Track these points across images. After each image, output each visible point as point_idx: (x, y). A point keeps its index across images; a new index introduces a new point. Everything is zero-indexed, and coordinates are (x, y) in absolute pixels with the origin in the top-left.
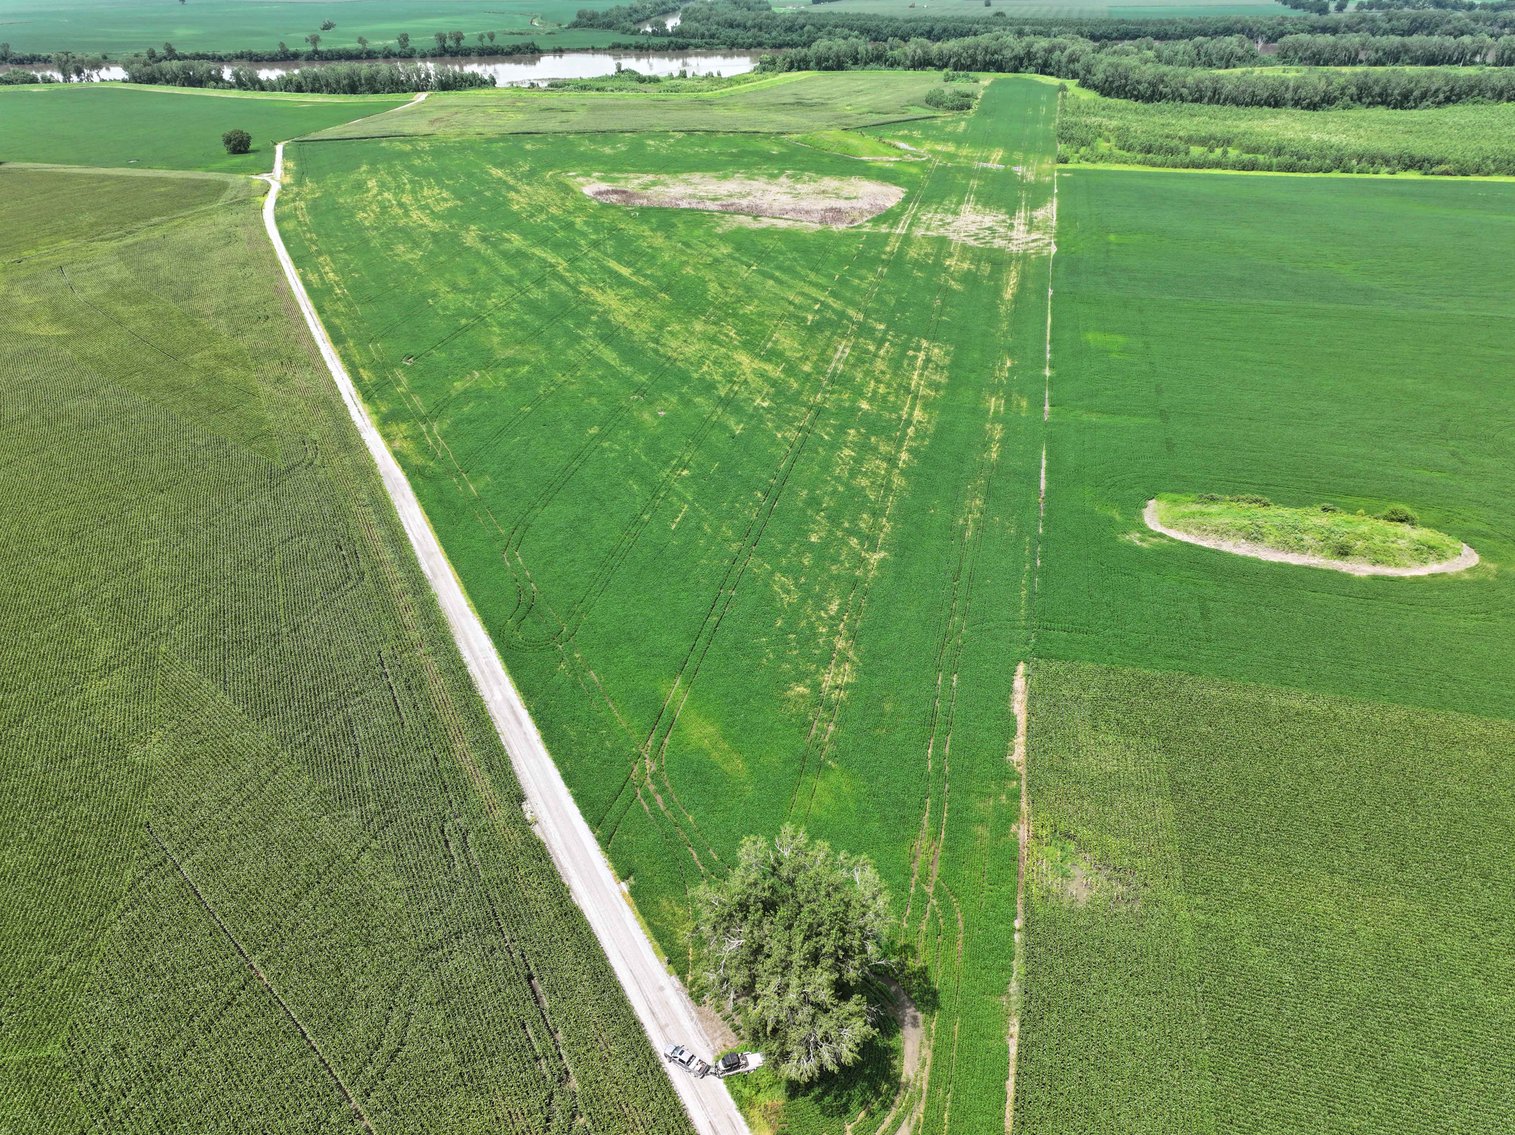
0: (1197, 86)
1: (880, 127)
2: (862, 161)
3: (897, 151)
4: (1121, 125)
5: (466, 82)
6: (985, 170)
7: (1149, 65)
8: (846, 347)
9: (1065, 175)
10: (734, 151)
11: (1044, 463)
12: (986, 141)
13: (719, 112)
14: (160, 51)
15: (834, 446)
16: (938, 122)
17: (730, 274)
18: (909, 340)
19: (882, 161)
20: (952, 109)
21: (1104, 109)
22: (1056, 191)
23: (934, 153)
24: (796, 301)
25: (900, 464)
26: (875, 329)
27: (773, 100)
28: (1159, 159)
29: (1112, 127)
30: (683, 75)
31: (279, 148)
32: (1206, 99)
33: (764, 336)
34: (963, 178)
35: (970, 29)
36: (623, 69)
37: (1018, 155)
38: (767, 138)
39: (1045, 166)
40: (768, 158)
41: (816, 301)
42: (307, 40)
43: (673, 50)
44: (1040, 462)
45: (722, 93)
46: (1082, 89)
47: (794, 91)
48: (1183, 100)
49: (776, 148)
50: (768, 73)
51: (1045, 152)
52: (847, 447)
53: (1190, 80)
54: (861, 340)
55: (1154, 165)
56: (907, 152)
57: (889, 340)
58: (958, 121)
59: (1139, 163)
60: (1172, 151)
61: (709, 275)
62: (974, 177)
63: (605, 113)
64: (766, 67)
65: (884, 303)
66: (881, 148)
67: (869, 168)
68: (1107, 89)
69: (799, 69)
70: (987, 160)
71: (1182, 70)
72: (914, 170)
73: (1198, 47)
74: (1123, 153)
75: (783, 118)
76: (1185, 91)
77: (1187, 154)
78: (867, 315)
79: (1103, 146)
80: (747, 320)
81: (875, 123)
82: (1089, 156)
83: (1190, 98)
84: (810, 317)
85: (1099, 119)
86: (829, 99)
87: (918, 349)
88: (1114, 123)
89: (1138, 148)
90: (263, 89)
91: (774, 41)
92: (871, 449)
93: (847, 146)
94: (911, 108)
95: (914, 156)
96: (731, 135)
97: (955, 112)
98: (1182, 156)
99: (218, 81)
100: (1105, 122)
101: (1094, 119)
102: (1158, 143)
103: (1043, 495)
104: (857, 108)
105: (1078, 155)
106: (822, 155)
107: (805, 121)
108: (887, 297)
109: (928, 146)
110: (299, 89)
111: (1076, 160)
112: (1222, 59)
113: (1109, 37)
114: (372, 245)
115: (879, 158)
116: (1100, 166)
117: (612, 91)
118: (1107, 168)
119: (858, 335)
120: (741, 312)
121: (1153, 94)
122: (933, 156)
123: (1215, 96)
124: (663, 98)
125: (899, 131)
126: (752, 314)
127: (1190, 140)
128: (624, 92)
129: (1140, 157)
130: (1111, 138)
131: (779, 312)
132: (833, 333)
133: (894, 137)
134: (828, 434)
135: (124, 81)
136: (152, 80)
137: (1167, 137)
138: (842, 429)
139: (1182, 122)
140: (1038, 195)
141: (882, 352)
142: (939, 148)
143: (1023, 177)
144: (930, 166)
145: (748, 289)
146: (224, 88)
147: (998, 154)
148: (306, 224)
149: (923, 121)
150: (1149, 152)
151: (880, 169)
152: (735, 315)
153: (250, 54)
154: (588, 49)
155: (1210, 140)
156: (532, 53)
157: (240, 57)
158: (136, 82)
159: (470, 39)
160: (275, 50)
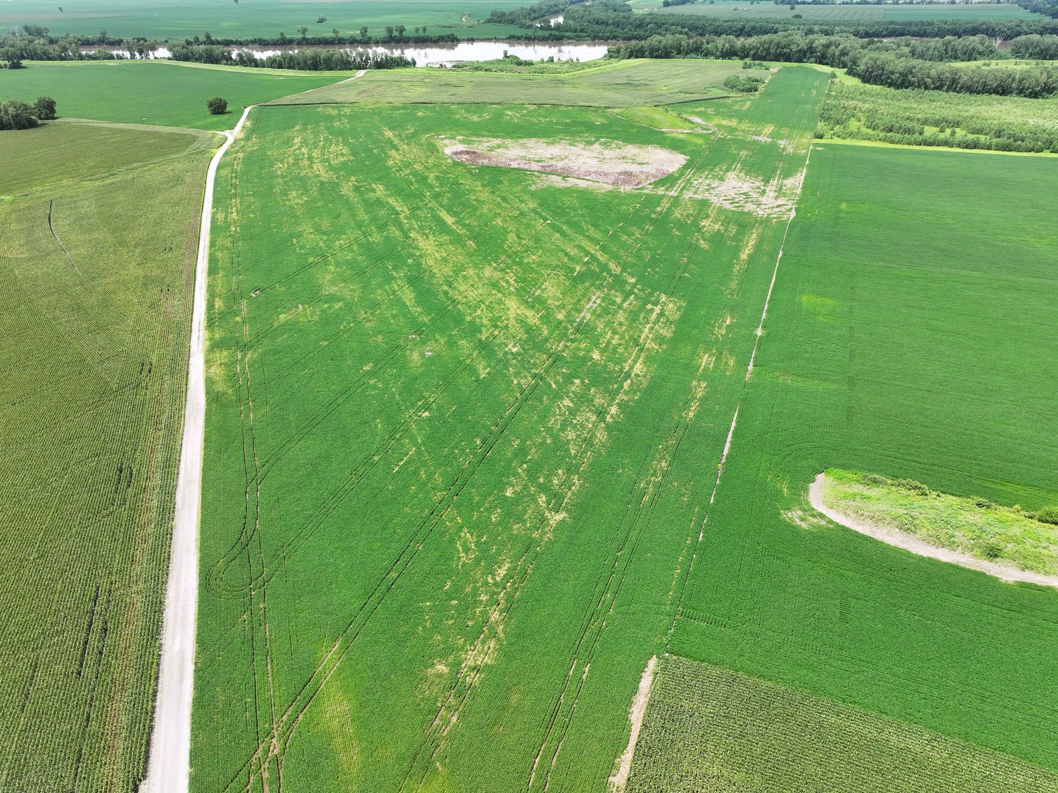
0: (939, 77)
1: (680, 105)
2: (663, 133)
3: (691, 125)
4: (871, 108)
5: (394, 63)
6: (755, 142)
7: (902, 59)
8: (598, 297)
9: (818, 148)
10: (567, 121)
11: (734, 424)
12: (759, 116)
13: (568, 89)
14: (202, 38)
15: (558, 396)
16: (730, 101)
17: (529, 226)
18: (651, 293)
19: (677, 132)
20: (743, 91)
21: (861, 94)
22: (807, 162)
23: (719, 126)
24: (572, 254)
25: (608, 419)
26: (626, 282)
27: (610, 81)
28: (898, 136)
29: (864, 109)
30: (551, 60)
31: (247, 111)
32: (946, 87)
33: (536, 285)
34: (736, 149)
35: (773, 28)
36: (508, 55)
37: (785, 131)
38: (595, 111)
39: (804, 140)
40: (591, 127)
41: (587, 253)
42: (298, 30)
43: (552, 40)
44: (729, 426)
45: (574, 75)
46: (848, 76)
47: (627, 74)
48: (926, 87)
49: (600, 120)
50: (613, 60)
51: (806, 129)
52: (568, 397)
53: (933, 72)
54: (613, 291)
55: (892, 142)
56: (698, 125)
57: (634, 293)
58: (745, 101)
59: (880, 140)
60: (908, 131)
61: (511, 226)
62: (744, 148)
63: (484, 88)
64: (612, 55)
65: (640, 257)
66: (679, 122)
67: (665, 138)
68: (867, 78)
69: (637, 57)
70: (759, 134)
71: (928, 63)
72: (699, 141)
74: (870, 131)
75: (612, 95)
76: (928, 80)
77: (921, 134)
78: (624, 270)
79: (853, 125)
80: (528, 268)
81: (681, 101)
82: (841, 133)
83: (932, 86)
84: (578, 269)
85: (855, 102)
86: (652, 81)
88: (867, 106)
89: (882, 127)
90: (256, 66)
91: (625, 35)
92: (587, 401)
93: (653, 120)
94: (712, 89)
95: (703, 129)
96: (570, 108)
97: (745, 93)
98: (917, 135)
99: (228, 60)
100: (860, 104)
101: (851, 102)
102: (898, 125)
103: (724, 461)
104: (671, 89)
105: (832, 132)
106: (633, 127)
107: (628, 98)
108: (644, 253)
109: (716, 121)
110: (280, 67)
111: (829, 136)
112: (965, 53)
113: (878, 35)
114: (275, 190)
115: (675, 130)
116: (849, 142)
117: (496, 71)
118: (852, 144)
119: (611, 287)
120: (526, 261)
121: (903, 82)
122: (718, 130)
123: (953, 85)
124: (531, 77)
125: (697, 107)
126: (534, 263)
127: (926, 122)
128: (504, 73)
129: (882, 135)
130: (862, 118)
131: (555, 263)
132: (591, 285)
133: (692, 113)
134: (557, 383)
135: (169, 59)
136: (186, 59)
137: (907, 119)
138: (569, 379)
139: (921, 106)
140: (791, 165)
141: (626, 305)
142: (724, 123)
143: (784, 149)
144: (713, 138)
145: (538, 241)
146: (231, 65)
147: (769, 129)
148: (236, 172)
149: (718, 100)
150: (890, 130)
151: (673, 139)
152: (519, 264)
153: (260, 40)
154: (492, 39)
155: (942, 122)
156: (452, 41)
157: (254, 42)
158: (176, 60)
159: (410, 31)
160: (277, 37)
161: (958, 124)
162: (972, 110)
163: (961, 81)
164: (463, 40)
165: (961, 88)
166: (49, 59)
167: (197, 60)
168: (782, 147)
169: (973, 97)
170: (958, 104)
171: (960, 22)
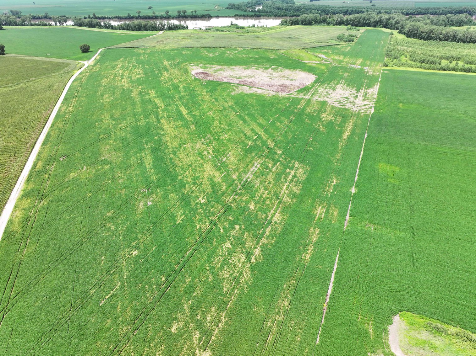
0: (447, 34)
1: (314, 48)
2: (305, 63)
3: (319, 59)
4: (412, 50)
5: (178, 27)
6: (352, 68)
8: (259, 163)
9: (385, 72)
11: (335, 268)
12: (354, 54)
13: (260, 40)
14: (92, 16)
16: (340, 46)
17: (227, 116)
18: (290, 161)
19: (312, 63)
20: (346, 41)
21: (406, 43)
22: (380, 80)
23: (334, 60)
24: (248, 134)
25: (252, 259)
26: (275, 153)
27: (281, 37)
28: (428, 66)
29: (409, 51)
30: (254, 26)
31: (100, 51)
32: (450, 39)
34: (342, 72)
36: (233, 24)
37: (368, 62)
38: (272, 52)
39: (378, 67)
41: (256, 134)
42: (136, 12)
43: (256, 17)
44: (333, 267)
45: (263, 33)
46: (399, 34)
47: (289, 33)
48: (440, 40)
49: (273, 56)
50: (283, 26)
51: (378, 61)
53: (444, 32)
54: (267, 160)
55: (424, 69)
56: (323, 59)
57: (280, 161)
58: (347, 47)
59: (418, 67)
60: (433, 63)
61: (217, 116)
62: (346, 72)
63: (218, 40)
64: (283, 24)
65: (286, 137)
66: (313, 57)
67: (305, 66)
69: (295, 25)
70: (354, 64)
71: (441, 27)
72: (323, 67)
73: (448, 18)
74: (412, 63)
75: (281, 43)
76: (441, 36)
77: (440, 64)
78: (275, 145)
79: (403, 59)
80: (221, 143)
81: (315, 46)
82: (397, 64)
83: (443, 39)
84: (249, 144)
85: (404, 47)
86: (302, 36)
87: (291, 169)
88: (410, 49)
89: (419, 61)
90: (112, 29)
93: (300, 56)
94: (331, 40)
95: (325, 61)
96: (259, 50)
97: (347, 42)
98: (438, 65)
99: (99, 26)
100: (406, 48)
101: (402, 47)
102: (427, 59)
104: (310, 40)
105: (392, 63)
106: (290, 60)
107: (289, 45)
108: (289, 134)
109: (333, 57)
110: (124, 29)
111: (391, 65)
112: (458, 23)
115: (311, 62)
116: (401, 68)
117: (226, 31)
118: (403, 69)
119: (267, 157)
120: (221, 138)
122: (333, 61)
123: (454, 38)
124: (242, 34)
125: (323, 50)
126: (225, 140)
127: (441, 58)
128: (230, 32)
129: (419, 64)
130: (407, 55)
131: (237, 140)
132: (256, 155)
133: (321, 52)
134: (224, 228)
135: (73, 25)
136: (80, 25)
137: (432, 56)
138: (232, 225)
139: (438, 49)
141: (274, 169)
142: (336, 58)
143: (367, 72)
144: (330, 66)
145: (230, 125)
146: (101, 28)
147: (359, 61)
148: (82, 83)
149: (334, 46)
150: (423, 62)
151: (310, 66)
152: (217, 140)
153: (119, 16)
154: (227, 16)
155: (450, 58)
156: (208, 17)
157: (116, 18)
158: (76, 26)
159: (189, 13)
160: (126, 15)
161: (459, 59)
162: (466, 52)
163: (458, 37)
164: (214, 17)
165: (459, 40)
166: (17, 25)
167: (85, 26)
168: (366, 71)
169: (465, 45)
170: (458, 48)
171: (453, 8)
